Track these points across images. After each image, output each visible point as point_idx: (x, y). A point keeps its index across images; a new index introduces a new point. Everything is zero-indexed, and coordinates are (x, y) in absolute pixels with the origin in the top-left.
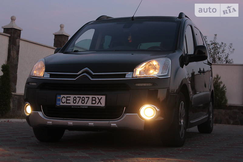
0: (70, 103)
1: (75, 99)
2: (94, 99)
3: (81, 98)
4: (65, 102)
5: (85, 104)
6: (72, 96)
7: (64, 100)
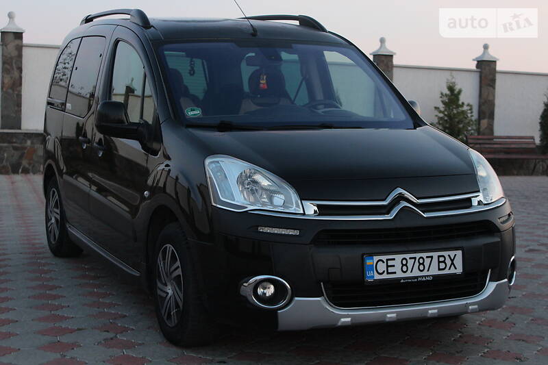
0: (395, 273)
1: (404, 262)
2: (442, 259)
3: (417, 260)
4: (384, 271)
5: (425, 273)
6: (398, 257)
7: (382, 267)
